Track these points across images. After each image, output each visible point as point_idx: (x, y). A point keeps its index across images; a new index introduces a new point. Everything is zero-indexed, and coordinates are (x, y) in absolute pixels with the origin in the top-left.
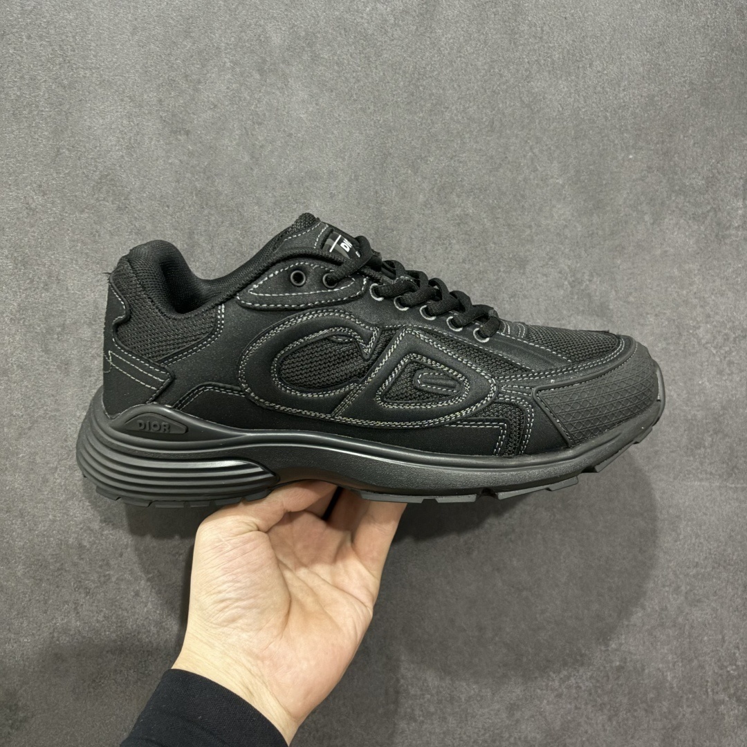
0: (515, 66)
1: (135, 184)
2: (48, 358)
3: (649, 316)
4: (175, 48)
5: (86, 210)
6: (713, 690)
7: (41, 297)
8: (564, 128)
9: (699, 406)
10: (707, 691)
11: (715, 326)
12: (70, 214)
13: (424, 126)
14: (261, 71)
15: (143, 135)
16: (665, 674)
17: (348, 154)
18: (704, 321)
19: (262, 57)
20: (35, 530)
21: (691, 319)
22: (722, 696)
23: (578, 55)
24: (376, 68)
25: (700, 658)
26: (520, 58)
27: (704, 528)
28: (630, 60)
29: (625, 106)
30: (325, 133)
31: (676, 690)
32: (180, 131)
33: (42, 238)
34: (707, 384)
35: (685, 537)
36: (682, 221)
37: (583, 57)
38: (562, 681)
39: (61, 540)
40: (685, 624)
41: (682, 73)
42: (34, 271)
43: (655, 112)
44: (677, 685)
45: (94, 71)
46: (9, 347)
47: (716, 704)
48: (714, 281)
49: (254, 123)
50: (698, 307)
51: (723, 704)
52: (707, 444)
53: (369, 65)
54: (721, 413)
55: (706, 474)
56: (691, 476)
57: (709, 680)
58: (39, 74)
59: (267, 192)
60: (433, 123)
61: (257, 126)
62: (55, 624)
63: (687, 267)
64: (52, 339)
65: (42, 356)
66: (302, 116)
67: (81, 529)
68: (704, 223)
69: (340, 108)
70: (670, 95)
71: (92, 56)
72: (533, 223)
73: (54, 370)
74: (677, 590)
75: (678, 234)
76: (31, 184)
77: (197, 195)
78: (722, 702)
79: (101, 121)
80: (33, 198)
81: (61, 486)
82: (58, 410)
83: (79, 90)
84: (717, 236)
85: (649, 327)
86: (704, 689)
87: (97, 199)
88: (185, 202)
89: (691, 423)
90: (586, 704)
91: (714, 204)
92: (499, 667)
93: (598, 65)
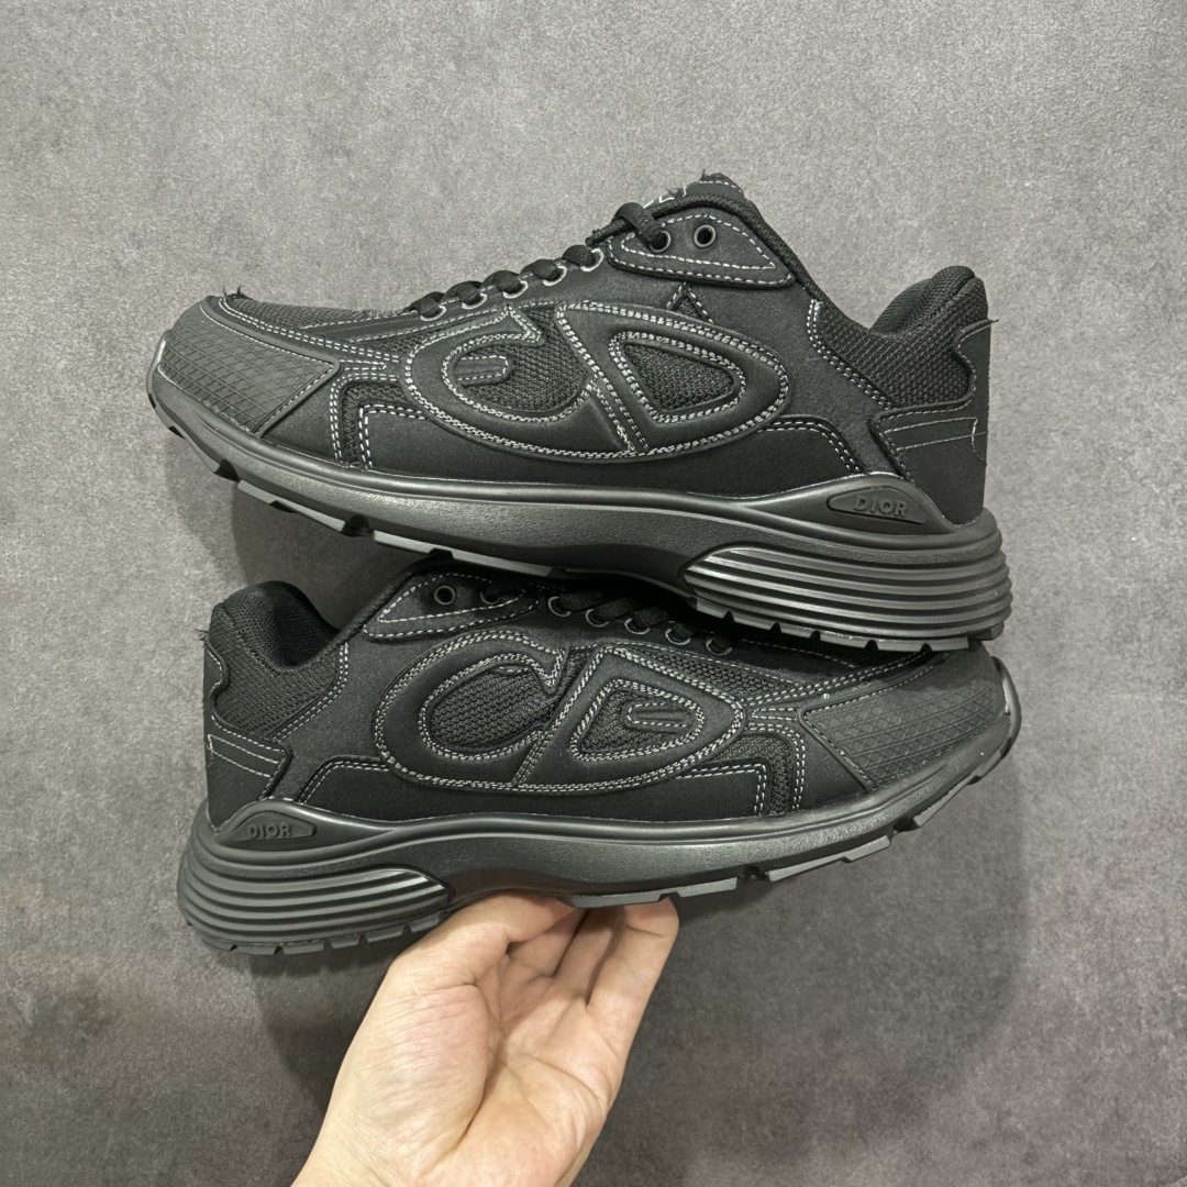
0: (845, 45)
1: (271, 230)
2: (144, 490)
3: (1053, 434)
4: (332, 26)
5: (199, 270)
6: (1148, 1022)
7: (134, 398)
8: (921, 139)
9: (1130, 575)
10: (1139, 1023)
11: (1160, 451)
12: (177, 275)
13: (703, 138)
14: (457, 59)
15: (283, 156)
16: (1072, 993)
17: (587, 183)
18: (1141, 443)
19: (458, 38)
20: (124, 743)
21: (1121, 439)
22: (1163, 1032)
23: (944, 25)
24: (630, 52)
25: (1129, 971)
26: (852, 33)
27: (1136, 767)
28: (1027, 32)
29: (1018, 104)
30: (553, 151)
31: (1089, 1018)
32: (337, 151)
33: (137, 311)
34: (1146, 541)
35: (1106, 781)
36: (1110, 284)
37: (952, 29)
38: (910, 996)
39: (161, 758)
40: (1105, 918)
41: (1111, 52)
42: (125, 360)
43: (1067, 114)
44: (1091, 1011)
45: (212, 62)
46: (89, 471)
47: (1154, 1044)
48: (1159, 380)
49: (446, 137)
50: (1133, 421)
51: (1166, 1044)
52: (1142, 636)
53: (620, 46)
54: (1167, 586)
55: (1142, 681)
56: (1117, 684)
57: (1143, 1005)
58: (133, 67)
59: (466, 241)
60: (717, 136)
61: (450, 142)
62: (153, 880)
63: (1115, 357)
64: (150, 460)
65: (134, 486)
66: (520, 126)
67: (189, 742)
68: (1144, 286)
69: (577, 113)
70: (1091, 86)
71: (209, 41)
72: (871, 288)
73: (153, 507)
74: (1092, 862)
75: (1101, 305)
76: (121, 231)
77: (361, 246)
78: (1164, 1042)
79: (222, 137)
80: (123, 252)
81: (161, 678)
82: (158, 567)
83: (190, 91)
84: (1164, 307)
85: (1053, 452)
86: (1135, 1019)
87: (216, 253)
88: (344, 256)
89: (1118, 603)
90: (947, 1033)
91: (1161, 258)
92: (811, 971)
93: (977, 41)
